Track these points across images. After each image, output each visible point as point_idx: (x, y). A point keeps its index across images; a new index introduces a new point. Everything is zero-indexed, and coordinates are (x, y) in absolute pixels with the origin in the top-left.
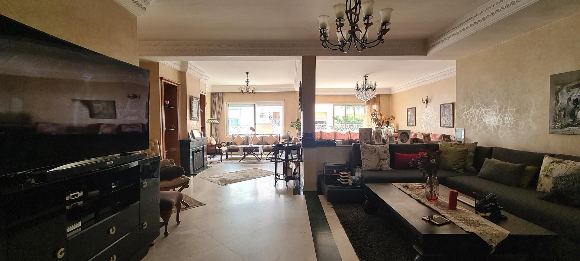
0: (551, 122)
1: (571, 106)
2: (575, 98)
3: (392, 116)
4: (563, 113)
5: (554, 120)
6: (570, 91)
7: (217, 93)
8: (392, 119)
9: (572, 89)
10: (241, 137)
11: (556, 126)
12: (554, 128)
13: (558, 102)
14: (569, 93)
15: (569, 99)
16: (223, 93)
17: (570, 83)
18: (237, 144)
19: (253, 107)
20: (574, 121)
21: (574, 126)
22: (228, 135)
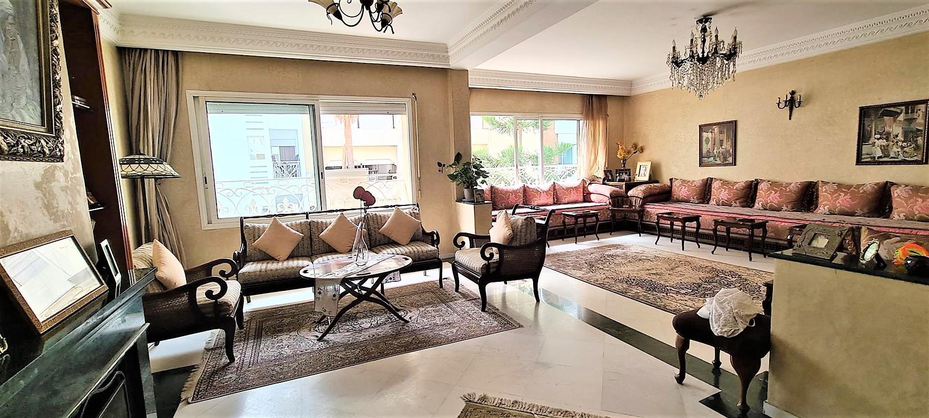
3: (635, 146)
7: (146, 50)
8: (635, 153)
10: (284, 224)
16: (176, 54)
18: (273, 256)
19: (306, 118)
22: (214, 219)
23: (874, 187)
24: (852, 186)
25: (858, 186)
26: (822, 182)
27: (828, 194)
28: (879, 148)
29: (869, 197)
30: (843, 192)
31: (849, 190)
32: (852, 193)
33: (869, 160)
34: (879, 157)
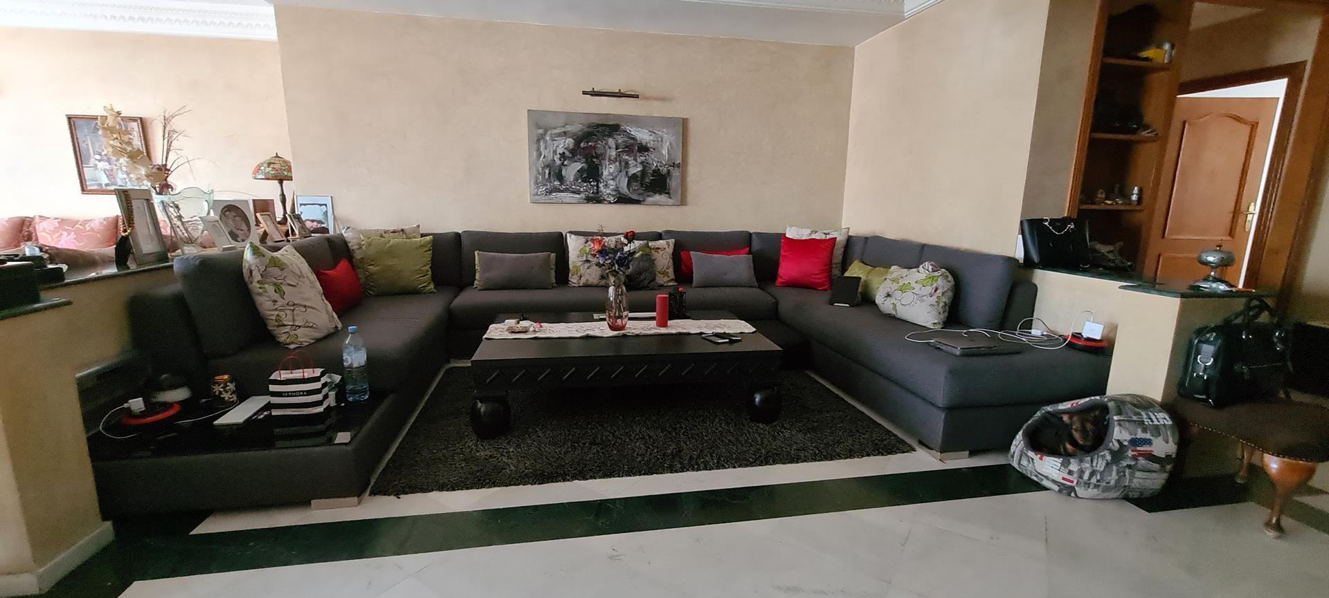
0: (533, 185)
1: (558, 162)
2: (561, 152)
4: (547, 171)
5: (537, 181)
6: (555, 140)
9: (557, 137)
11: (540, 190)
12: (537, 194)
13: (540, 154)
14: (555, 142)
15: (555, 152)
17: (555, 128)
20: (562, 183)
21: (562, 191)
23: (102, 223)
24: (78, 222)
25: (86, 222)
26: (40, 216)
27: (47, 233)
28: (103, 173)
29: (98, 235)
30: (66, 230)
31: (73, 227)
32: (77, 232)
33: (95, 187)
34: (106, 185)
